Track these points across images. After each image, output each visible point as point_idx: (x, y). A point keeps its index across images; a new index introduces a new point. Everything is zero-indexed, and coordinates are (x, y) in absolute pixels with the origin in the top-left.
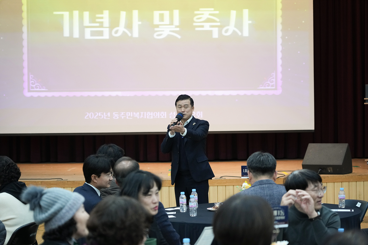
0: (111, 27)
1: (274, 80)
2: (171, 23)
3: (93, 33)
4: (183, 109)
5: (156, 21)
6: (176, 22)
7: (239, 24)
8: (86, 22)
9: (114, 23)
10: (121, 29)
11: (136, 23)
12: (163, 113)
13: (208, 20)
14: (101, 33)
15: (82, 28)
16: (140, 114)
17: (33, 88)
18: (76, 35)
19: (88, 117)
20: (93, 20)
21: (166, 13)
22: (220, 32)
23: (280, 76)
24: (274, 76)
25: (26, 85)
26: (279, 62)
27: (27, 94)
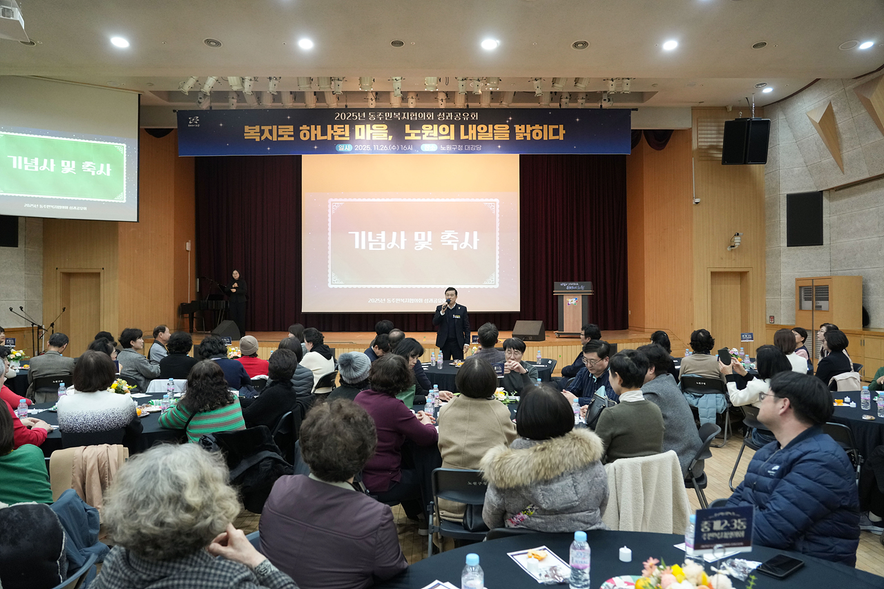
0: (386, 242)
1: (494, 278)
2: (426, 240)
3: (374, 246)
5: (416, 238)
6: (430, 239)
7: (471, 241)
8: (370, 239)
9: (388, 240)
10: (393, 243)
11: (403, 240)
12: (420, 299)
13: (450, 238)
14: (380, 246)
15: (367, 243)
16: (405, 300)
17: (334, 282)
18: (363, 247)
19: (371, 301)
20: (374, 237)
21: (423, 234)
22: (458, 246)
23: (498, 276)
24: (494, 276)
25: (329, 280)
26: (498, 266)
27: (331, 286)
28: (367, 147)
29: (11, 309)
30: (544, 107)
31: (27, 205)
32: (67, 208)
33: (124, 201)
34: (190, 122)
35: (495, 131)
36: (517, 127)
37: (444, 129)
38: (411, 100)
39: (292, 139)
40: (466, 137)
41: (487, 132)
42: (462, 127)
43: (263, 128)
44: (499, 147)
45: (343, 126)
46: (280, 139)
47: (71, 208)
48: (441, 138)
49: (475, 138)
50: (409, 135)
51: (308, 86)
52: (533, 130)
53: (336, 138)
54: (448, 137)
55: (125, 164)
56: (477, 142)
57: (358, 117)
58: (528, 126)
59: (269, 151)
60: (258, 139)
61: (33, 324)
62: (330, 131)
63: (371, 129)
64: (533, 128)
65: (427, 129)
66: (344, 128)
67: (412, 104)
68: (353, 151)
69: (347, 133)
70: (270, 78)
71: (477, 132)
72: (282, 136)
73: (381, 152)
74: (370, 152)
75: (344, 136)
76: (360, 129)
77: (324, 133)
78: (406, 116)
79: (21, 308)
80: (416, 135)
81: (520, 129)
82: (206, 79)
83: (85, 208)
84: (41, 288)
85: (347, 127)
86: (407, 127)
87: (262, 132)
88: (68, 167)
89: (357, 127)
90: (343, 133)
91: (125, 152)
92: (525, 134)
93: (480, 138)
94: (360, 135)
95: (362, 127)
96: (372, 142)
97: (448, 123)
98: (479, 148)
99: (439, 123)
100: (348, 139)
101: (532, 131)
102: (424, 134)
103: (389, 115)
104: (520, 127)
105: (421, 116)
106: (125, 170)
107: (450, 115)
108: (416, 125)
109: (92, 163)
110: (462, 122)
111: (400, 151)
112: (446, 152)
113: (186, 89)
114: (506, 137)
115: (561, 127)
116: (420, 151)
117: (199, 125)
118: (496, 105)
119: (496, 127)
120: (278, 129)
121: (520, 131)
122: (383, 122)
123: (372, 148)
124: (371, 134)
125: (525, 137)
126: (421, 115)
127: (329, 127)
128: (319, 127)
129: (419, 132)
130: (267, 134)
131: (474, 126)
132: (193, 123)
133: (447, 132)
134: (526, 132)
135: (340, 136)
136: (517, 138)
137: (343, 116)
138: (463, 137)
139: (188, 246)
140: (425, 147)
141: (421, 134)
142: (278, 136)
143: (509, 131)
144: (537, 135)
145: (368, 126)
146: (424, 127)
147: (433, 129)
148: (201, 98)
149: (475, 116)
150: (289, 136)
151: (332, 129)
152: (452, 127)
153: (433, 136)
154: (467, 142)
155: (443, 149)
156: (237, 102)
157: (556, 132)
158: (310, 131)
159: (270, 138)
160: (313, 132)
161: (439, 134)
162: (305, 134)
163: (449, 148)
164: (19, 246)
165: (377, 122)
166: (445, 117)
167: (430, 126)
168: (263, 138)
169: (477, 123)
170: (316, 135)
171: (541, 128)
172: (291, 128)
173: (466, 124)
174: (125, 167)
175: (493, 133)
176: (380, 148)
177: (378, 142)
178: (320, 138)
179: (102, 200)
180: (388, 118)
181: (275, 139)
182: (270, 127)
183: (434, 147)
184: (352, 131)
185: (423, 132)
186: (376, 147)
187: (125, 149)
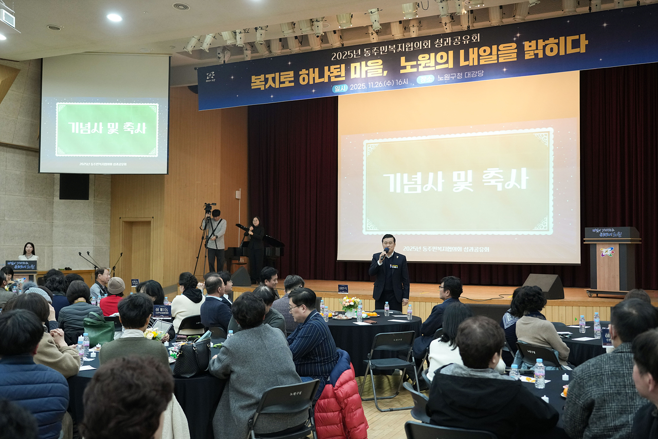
0: (423, 184)
1: (547, 223)
2: (466, 180)
3: (410, 189)
4: (388, 245)
5: (455, 179)
6: (470, 179)
7: (518, 180)
8: (405, 181)
9: (425, 181)
10: (430, 185)
11: (440, 180)
12: (459, 247)
13: (494, 177)
14: (415, 189)
15: (402, 185)
16: (442, 249)
17: (369, 228)
18: (398, 191)
19: (406, 249)
20: (410, 179)
21: (463, 173)
22: (503, 186)
23: (551, 220)
24: (547, 220)
25: (364, 227)
26: (551, 209)
27: (365, 233)
28: (362, 86)
29: (80, 254)
30: (568, 15)
31: (82, 164)
32: (111, 164)
33: (157, 156)
34: (208, 78)
35: (499, 53)
36: (526, 44)
37: (442, 57)
38: (412, 29)
39: (293, 84)
40: (467, 63)
41: (491, 54)
42: (462, 52)
43: (267, 76)
44: (505, 70)
45: (339, 66)
46: (282, 86)
47: (115, 164)
48: (438, 67)
49: (476, 63)
50: (405, 67)
51: (291, 31)
52: (546, 45)
53: (333, 79)
54: (446, 66)
55: (158, 122)
56: (479, 67)
57: (354, 55)
58: (540, 42)
59: (272, 99)
60: (263, 88)
61: (96, 267)
62: (327, 73)
63: (366, 65)
64: (547, 42)
65: (423, 59)
66: (340, 68)
67: (414, 33)
68: (348, 92)
69: (343, 74)
70: (256, 29)
71: (479, 56)
72: (284, 82)
73: (376, 89)
74: (365, 90)
75: (339, 76)
76: (355, 67)
77: (321, 75)
78: (402, 47)
79: (88, 253)
80: (412, 67)
81: (530, 46)
82: (205, 37)
83: (125, 164)
84: (108, 235)
85: (343, 66)
86: (403, 59)
87: (266, 80)
88: (113, 128)
89: (353, 65)
90: (339, 74)
91: (158, 111)
92: (536, 52)
93: (482, 62)
94: (355, 73)
95: (358, 65)
96: (367, 80)
97: (446, 49)
98: (481, 73)
99: (437, 51)
100: (344, 79)
101: (544, 47)
102: (420, 65)
103: (384, 49)
104: (530, 44)
105: (417, 46)
106: (157, 127)
107: (449, 40)
108: (412, 56)
109: (131, 123)
110: (462, 46)
111: (396, 86)
112: (443, 82)
113: (189, 49)
114: (513, 57)
115: (583, 36)
116: (417, 84)
117: (214, 80)
118: (508, 21)
119: (501, 47)
120: (280, 75)
121: (530, 49)
122: (378, 57)
123: (367, 86)
124: (366, 71)
125: (536, 55)
126: (417, 44)
127: (326, 68)
128: (317, 70)
129: (414, 63)
130: (270, 82)
131: (476, 49)
132: (211, 79)
133: (445, 60)
134: (537, 49)
135: (336, 77)
136: (527, 57)
137: (338, 56)
138: (462, 63)
139: (238, 194)
140: (421, 80)
141: (417, 66)
142: (281, 83)
143: (516, 51)
144: (552, 50)
145: (363, 63)
146: (420, 57)
147: (429, 59)
148: (219, 54)
149: (477, 38)
150: (290, 82)
151: (329, 70)
152: (451, 53)
153: (429, 67)
154: (468, 68)
155: (441, 79)
156: (252, 53)
157: (576, 44)
158: (308, 75)
159: (273, 85)
160: (311, 75)
161: (437, 63)
162: (304, 78)
163: (447, 77)
164: (89, 199)
165: (373, 57)
166: (443, 44)
167: (427, 56)
168: (267, 86)
169: (479, 45)
170: (314, 78)
171: (557, 41)
172: (292, 73)
173: (466, 48)
174: (157, 125)
175: (498, 55)
176: (374, 85)
177: (373, 79)
178: (317, 80)
179: (139, 156)
180: (383, 52)
181: (277, 87)
182: (273, 75)
183: (430, 79)
184: (348, 70)
185: (419, 63)
186: (371, 84)
187: (158, 108)
